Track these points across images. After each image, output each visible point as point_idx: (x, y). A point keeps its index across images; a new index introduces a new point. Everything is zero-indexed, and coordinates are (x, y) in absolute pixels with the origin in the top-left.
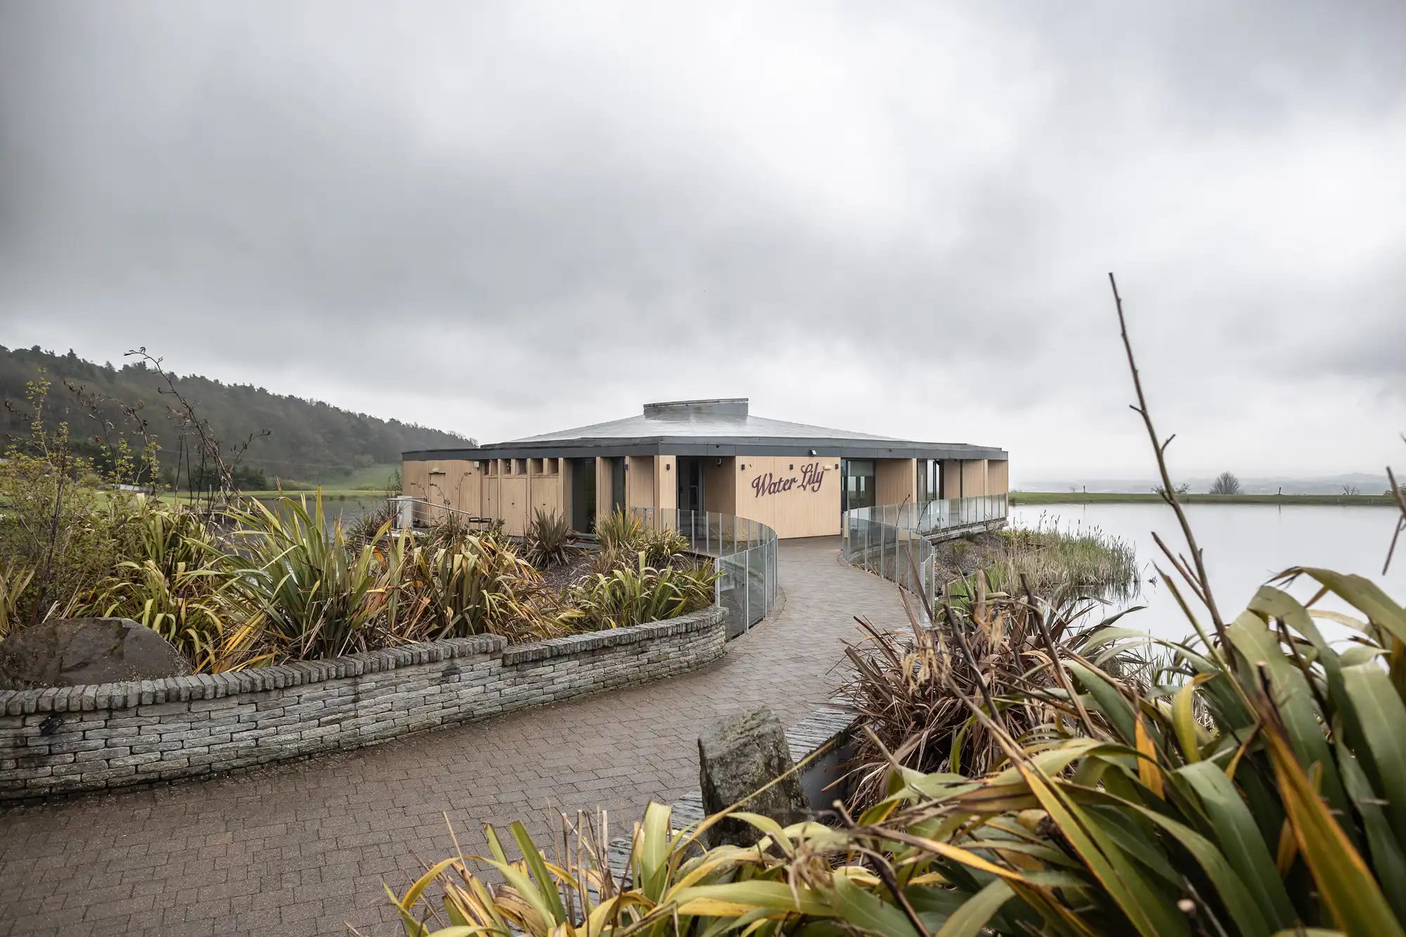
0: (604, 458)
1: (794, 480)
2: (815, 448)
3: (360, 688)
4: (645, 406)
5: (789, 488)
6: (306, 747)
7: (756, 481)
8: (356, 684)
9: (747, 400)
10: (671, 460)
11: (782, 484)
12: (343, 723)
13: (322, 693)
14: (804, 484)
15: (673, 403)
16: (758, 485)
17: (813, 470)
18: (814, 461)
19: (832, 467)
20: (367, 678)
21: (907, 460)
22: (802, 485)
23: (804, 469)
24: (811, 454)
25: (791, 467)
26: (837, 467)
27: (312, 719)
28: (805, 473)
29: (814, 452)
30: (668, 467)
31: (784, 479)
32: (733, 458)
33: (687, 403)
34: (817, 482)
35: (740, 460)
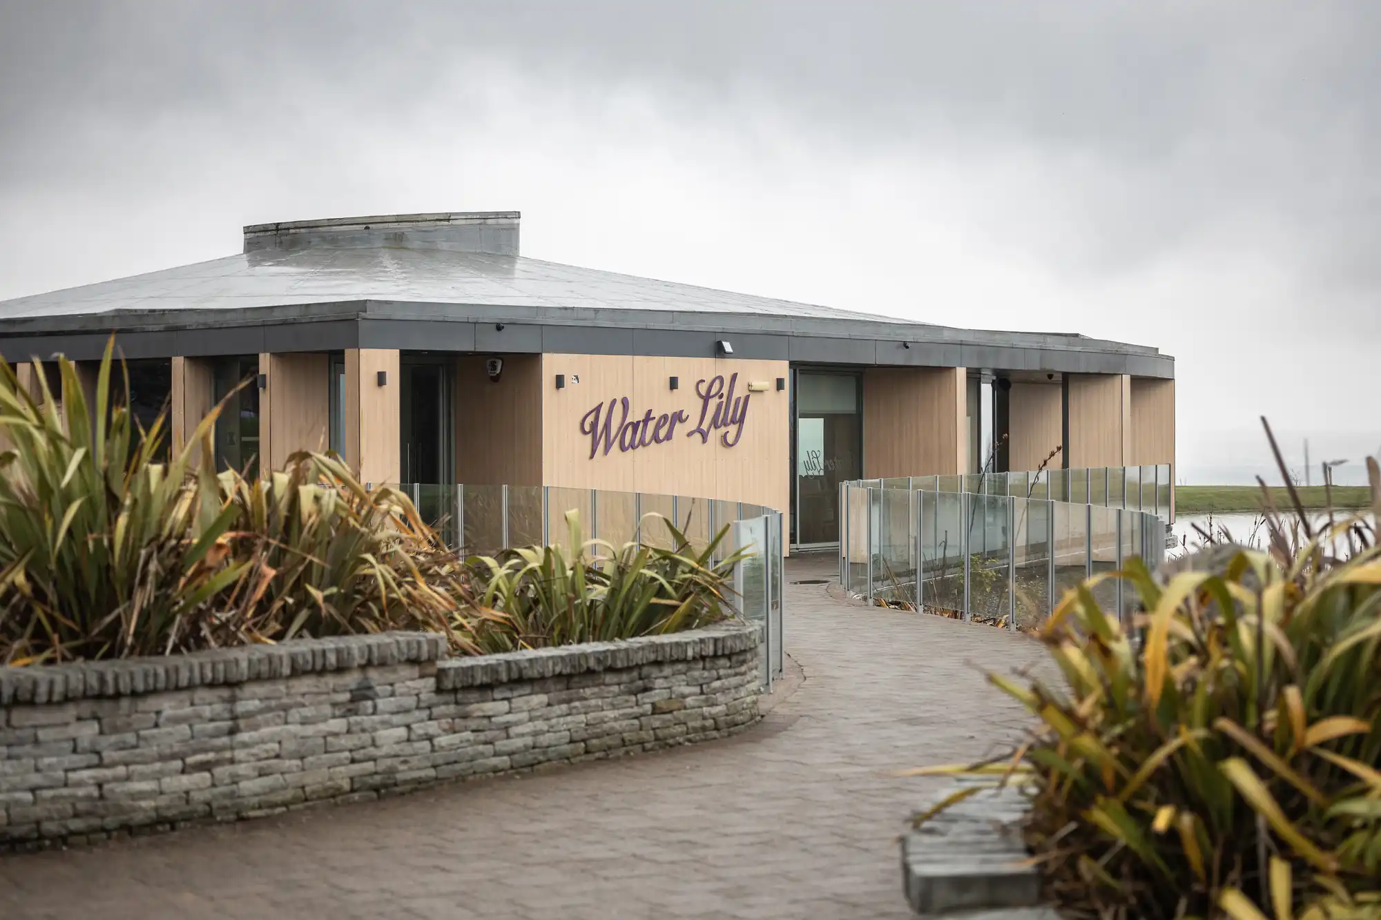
0: (192, 360)
1: (678, 417)
2: (727, 335)
3: (241, 707)
4: (248, 230)
5: (669, 437)
6: (168, 808)
7: (591, 419)
8: (233, 700)
9: (517, 215)
10: (385, 360)
11: (651, 425)
12: (218, 771)
13: (188, 710)
14: (704, 427)
15: (331, 222)
16: (594, 425)
17: (725, 391)
18: (726, 367)
19: (767, 384)
20: (249, 689)
21: (944, 371)
22: (699, 430)
23: (703, 389)
24: (719, 352)
25: (673, 383)
26: (780, 384)
27: (173, 757)
28: (706, 399)
29: (728, 347)
30: (381, 379)
31: (656, 414)
32: (532, 360)
33: (368, 224)
34: (733, 422)
35: (552, 364)
